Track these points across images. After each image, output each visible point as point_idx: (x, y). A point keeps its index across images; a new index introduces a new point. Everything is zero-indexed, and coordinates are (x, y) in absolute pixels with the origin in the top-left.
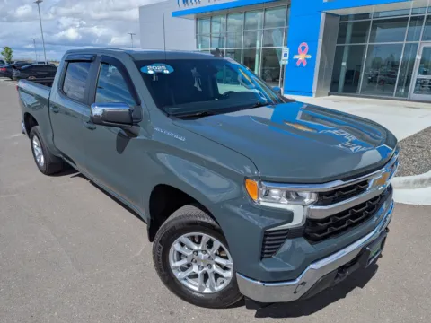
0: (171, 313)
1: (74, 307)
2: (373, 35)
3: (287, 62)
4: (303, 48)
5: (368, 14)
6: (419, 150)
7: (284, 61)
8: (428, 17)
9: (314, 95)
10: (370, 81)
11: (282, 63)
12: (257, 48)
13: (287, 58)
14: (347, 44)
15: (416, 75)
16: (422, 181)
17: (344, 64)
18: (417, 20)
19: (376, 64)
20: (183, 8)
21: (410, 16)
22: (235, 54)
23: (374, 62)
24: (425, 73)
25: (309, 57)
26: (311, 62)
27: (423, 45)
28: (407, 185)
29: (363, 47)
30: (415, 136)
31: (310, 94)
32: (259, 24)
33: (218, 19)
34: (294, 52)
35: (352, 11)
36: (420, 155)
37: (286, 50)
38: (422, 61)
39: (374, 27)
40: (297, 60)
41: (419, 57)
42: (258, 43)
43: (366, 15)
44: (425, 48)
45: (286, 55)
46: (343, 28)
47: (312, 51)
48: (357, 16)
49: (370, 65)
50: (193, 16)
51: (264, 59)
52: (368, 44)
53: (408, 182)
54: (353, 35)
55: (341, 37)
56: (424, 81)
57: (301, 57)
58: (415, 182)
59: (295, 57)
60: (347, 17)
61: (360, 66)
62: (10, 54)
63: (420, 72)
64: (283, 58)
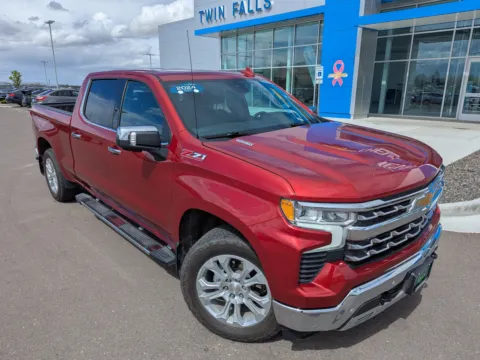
0: (206, 350)
1: (102, 345)
2: (415, 51)
3: (321, 82)
4: (339, 66)
5: (409, 28)
6: (470, 174)
7: (318, 80)
8: (475, 30)
9: (352, 117)
10: (413, 101)
11: (315, 82)
12: (288, 66)
13: (321, 77)
14: (387, 61)
15: (464, 94)
16: (474, 208)
17: (384, 83)
18: (463, 33)
19: (420, 83)
20: (206, 25)
21: (455, 29)
22: (264, 73)
23: (417, 80)
24: (474, 91)
25: (346, 75)
26: (347, 82)
27: (470, 60)
28: (457, 212)
29: (405, 64)
30: (465, 160)
31: (348, 115)
32: (289, 41)
33: (244, 37)
34: (329, 70)
35: (391, 25)
36: (471, 179)
37: (319, 69)
38: (470, 79)
39: (416, 43)
40: (332, 79)
41: (466, 74)
42: (289, 62)
43: (407, 29)
44: (473, 64)
45: (320, 74)
46: (381, 44)
47: (349, 70)
48: (396, 31)
49: (412, 83)
50: (217, 34)
51: (296, 79)
52: (409, 60)
53: (459, 209)
54: (393, 51)
55: (380, 54)
56: (474, 99)
57: (337, 76)
58: (466, 209)
59: (331, 76)
60: (385, 32)
61: (401, 85)
62: (18, 79)
63: (468, 90)
64: (317, 77)
